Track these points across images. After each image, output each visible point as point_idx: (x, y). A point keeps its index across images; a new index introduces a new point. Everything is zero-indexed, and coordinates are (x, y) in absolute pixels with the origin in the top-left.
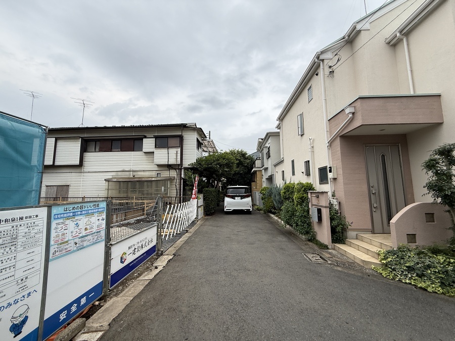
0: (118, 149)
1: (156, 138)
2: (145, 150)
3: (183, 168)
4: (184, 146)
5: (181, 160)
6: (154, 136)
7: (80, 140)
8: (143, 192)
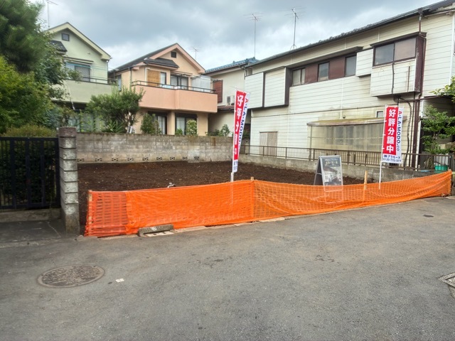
0: (325, 76)
1: (375, 46)
2: (359, 73)
3: (422, 97)
4: (427, 53)
5: (419, 83)
6: (371, 45)
7: (285, 70)
8: (352, 142)
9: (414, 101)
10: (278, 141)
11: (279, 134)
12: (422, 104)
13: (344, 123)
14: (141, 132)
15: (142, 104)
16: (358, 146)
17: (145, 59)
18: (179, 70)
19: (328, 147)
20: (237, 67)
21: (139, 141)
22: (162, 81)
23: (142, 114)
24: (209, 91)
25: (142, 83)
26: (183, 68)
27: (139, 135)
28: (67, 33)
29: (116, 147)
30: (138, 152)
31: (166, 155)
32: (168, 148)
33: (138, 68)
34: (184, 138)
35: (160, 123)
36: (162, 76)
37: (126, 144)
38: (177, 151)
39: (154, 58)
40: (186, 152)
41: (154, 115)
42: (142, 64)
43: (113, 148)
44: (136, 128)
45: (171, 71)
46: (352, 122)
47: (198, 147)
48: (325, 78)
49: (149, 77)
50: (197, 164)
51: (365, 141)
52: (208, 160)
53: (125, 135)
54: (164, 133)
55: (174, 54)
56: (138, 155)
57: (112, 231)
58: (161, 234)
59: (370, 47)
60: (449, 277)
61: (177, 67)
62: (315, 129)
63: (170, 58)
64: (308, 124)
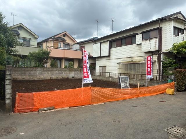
1: (143, 33)
2: (137, 43)
3: (162, 53)
4: (163, 35)
5: (160, 47)
6: (141, 32)
7: (108, 42)
8: (135, 70)
9: (159, 54)
10: (107, 70)
11: (107, 67)
12: (162, 55)
13: (132, 63)
14: (50, 67)
15: (50, 55)
16: (137, 72)
17: (53, 37)
18: (66, 42)
19: (126, 72)
20: (90, 41)
21: (49, 70)
22: (59, 46)
23: (51, 59)
24: (79, 50)
25: (51, 47)
26: (68, 41)
27: (49, 68)
28: (21, 27)
29: (39, 73)
30: (48, 75)
31: (60, 76)
32: (61, 73)
33: (49, 41)
34: (68, 69)
35: (58, 63)
36: (59, 44)
37: (43, 72)
38: (65, 74)
39: (56, 37)
40: (69, 75)
41: (56, 60)
42: (51, 39)
43: (37, 74)
44: (48, 65)
45: (63, 42)
46: (135, 63)
47: (74, 73)
48: (124, 45)
49: (54, 44)
50: (73, 80)
51: (140, 70)
52: (78, 78)
53: (43, 68)
54: (60, 67)
55: (64, 35)
56: (48, 76)
57: (27, 110)
58: (49, 111)
59: (140, 33)
60: (168, 128)
61: (66, 41)
62: (120, 65)
63: (63, 37)
64: (118, 63)
